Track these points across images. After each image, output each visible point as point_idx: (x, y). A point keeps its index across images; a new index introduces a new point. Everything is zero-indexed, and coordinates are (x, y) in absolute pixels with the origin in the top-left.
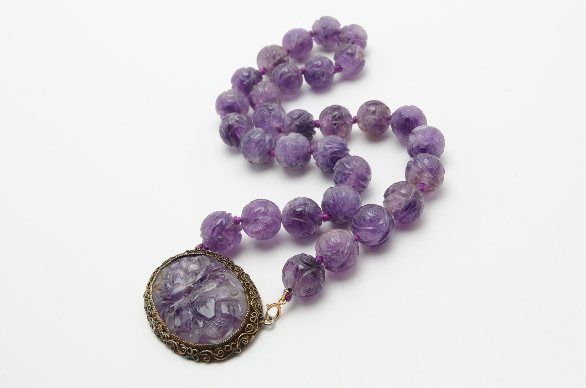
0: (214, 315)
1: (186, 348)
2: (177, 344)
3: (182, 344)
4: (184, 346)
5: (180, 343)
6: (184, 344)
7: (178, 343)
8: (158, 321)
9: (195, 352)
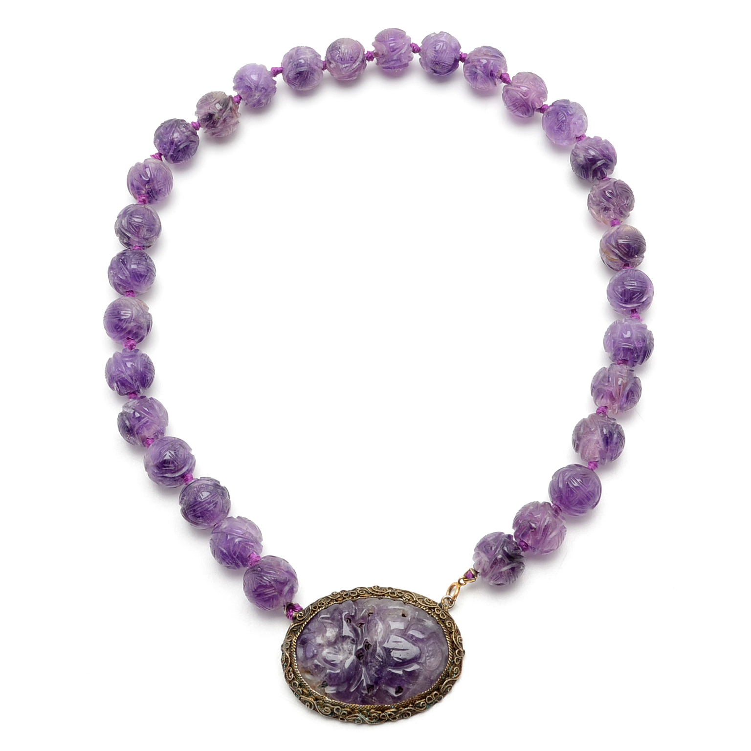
0: (418, 649)
1: (425, 701)
2: (411, 707)
3: (415, 701)
4: (420, 703)
5: (413, 704)
6: (418, 700)
7: (411, 705)
8: (364, 710)
9: (436, 694)
